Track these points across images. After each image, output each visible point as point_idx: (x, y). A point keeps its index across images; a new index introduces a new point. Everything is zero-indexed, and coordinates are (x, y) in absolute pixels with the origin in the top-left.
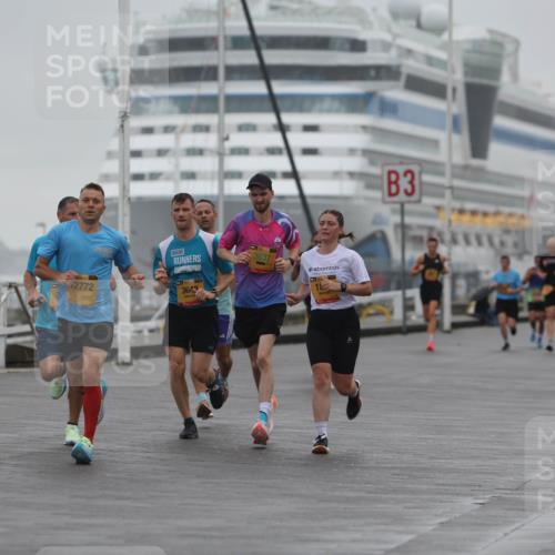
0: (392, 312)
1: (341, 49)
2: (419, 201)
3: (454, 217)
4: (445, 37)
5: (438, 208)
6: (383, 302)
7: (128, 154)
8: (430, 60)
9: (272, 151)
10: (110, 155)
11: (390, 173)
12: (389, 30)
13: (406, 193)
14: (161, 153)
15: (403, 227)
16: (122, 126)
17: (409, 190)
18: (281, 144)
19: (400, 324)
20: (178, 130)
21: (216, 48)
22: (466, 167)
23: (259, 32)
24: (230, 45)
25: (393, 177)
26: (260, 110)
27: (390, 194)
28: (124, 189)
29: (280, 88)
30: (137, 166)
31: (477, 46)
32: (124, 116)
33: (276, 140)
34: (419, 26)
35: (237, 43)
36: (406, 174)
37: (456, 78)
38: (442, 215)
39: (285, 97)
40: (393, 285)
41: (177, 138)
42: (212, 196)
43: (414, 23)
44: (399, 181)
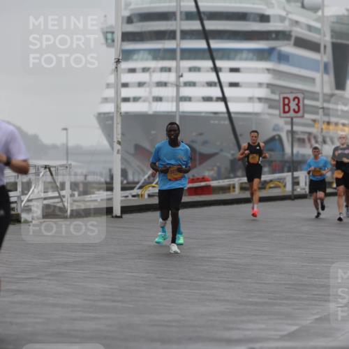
0: (285, 186)
1: (255, 20)
2: (303, 117)
3: (324, 126)
4: (320, 13)
5: (314, 121)
6: (279, 180)
7: (120, 85)
8: (310, 28)
9: (210, 84)
10: (108, 86)
11: (284, 98)
12: (284, 9)
13: (294, 111)
14: (140, 84)
15: (292, 132)
16: (116, 68)
17: (297, 109)
18: (215, 79)
19: (290, 193)
20: (151, 70)
21: (175, 19)
22: (332, 95)
23: (202, 9)
24: (184, 17)
25: (286, 101)
26: (203, 58)
27: (284, 112)
28: (118, 107)
29: (215, 44)
30: (125, 93)
31: (340, 20)
32: (118, 61)
33: (212, 77)
34: (303, 6)
35: (188, 16)
36: (294, 99)
37: (326, 39)
38: (316, 125)
39: (218, 50)
40: (286, 169)
41: (151, 76)
42: (172, 112)
43: (300, 4)
44: (290, 104)
